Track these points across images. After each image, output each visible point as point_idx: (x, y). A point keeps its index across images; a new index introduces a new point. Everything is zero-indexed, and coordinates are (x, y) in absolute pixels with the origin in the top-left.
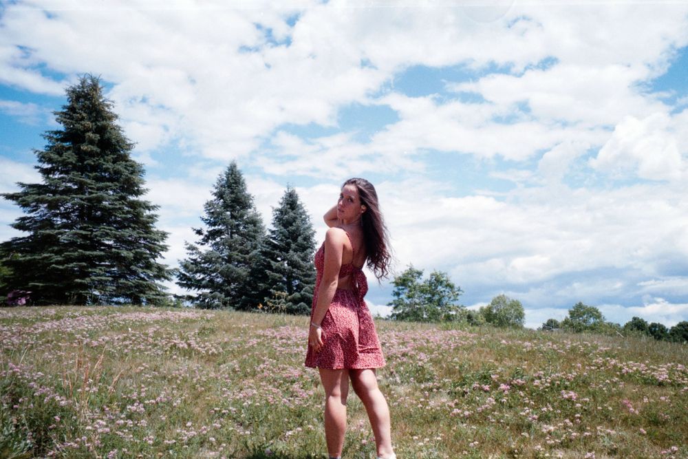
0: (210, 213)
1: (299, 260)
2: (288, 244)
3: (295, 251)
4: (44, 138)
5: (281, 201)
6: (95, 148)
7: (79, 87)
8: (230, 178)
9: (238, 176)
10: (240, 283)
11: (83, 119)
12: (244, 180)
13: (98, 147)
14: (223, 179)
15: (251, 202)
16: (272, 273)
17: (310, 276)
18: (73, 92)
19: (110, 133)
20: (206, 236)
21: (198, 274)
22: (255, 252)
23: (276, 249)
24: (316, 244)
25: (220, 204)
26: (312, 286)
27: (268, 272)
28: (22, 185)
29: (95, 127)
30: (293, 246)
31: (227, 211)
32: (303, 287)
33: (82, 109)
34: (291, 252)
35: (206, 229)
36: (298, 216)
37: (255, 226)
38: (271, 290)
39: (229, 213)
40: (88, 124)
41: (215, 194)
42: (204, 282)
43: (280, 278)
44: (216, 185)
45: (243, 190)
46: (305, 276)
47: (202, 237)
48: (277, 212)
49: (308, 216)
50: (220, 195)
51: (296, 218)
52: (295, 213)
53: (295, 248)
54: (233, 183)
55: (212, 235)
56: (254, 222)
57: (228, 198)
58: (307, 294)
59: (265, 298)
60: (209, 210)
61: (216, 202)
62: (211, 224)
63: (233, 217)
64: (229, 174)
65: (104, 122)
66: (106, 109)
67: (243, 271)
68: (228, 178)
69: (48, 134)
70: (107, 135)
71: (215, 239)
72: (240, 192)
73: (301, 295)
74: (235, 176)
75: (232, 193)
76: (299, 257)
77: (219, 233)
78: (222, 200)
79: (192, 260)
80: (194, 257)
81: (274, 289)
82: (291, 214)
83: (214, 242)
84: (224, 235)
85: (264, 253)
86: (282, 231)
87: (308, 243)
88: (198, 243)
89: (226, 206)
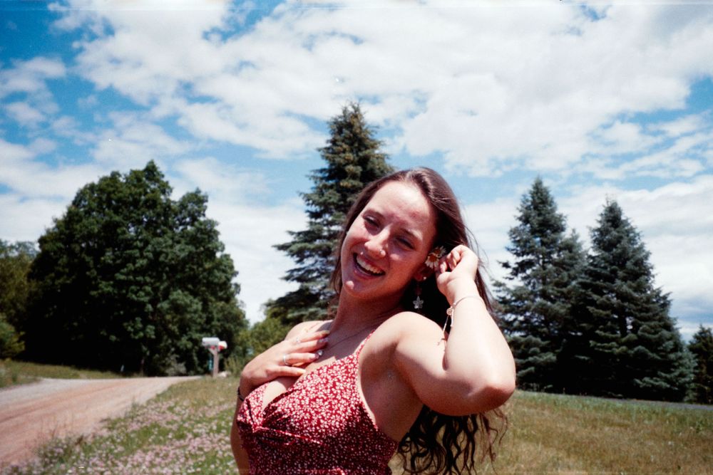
0: (515, 242)
1: (630, 291)
2: (614, 272)
3: (624, 279)
4: (310, 179)
5: (599, 218)
6: (357, 183)
7: (340, 117)
8: (536, 198)
9: (545, 194)
10: (560, 323)
11: (344, 151)
12: (552, 198)
13: (361, 181)
14: (527, 201)
15: (563, 223)
16: (596, 310)
17: (648, 310)
18: (335, 123)
19: (373, 163)
20: (514, 269)
21: (509, 315)
22: (574, 283)
23: (599, 280)
24: (652, 268)
25: (528, 230)
26: (652, 324)
27: (591, 309)
28: (291, 233)
29: (357, 159)
30: (620, 273)
31: (536, 237)
32: (640, 325)
33: (343, 141)
34: (618, 282)
35: (513, 260)
36: (623, 235)
37: (571, 252)
38: (598, 332)
39: (538, 239)
40: (350, 156)
41: (520, 219)
42: (516, 324)
43: (607, 315)
44: (520, 208)
45: (553, 210)
46: (641, 311)
47: (510, 270)
48: (596, 233)
49: (638, 234)
50: (526, 220)
51: (621, 238)
52: (618, 232)
53: (625, 277)
54: (540, 203)
55: (522, 267)
56: (570, 247)
57: (536, 220)
58: (646, 335)
59: (591, 342)
60: (514, 238)
61: (522, 227)
62: (518, 255)
63: (543, 243)
64: (534, 192)
65: (367, 152)
66: (370, 136)
67: (560, 308)
68: (533, 197)
69: (312, 174)
70: (370, 166)
71: (524, 271)
72: (549, 213)
73: (638, 336)
74: (542, 195)
75: (539, 215)
76: (630, 287)
77: (529, 264)
78: (528, 225)
79: (500, 298)
80: (502, 294)
81: (601, 330)
82: (614, 233)
83: (524, 275)
84: (534, 266)
85: (584, 285)
86: (604, 256)
87: (640, 269)
88: (506, 278)
89: (534, 232)
